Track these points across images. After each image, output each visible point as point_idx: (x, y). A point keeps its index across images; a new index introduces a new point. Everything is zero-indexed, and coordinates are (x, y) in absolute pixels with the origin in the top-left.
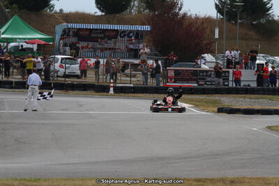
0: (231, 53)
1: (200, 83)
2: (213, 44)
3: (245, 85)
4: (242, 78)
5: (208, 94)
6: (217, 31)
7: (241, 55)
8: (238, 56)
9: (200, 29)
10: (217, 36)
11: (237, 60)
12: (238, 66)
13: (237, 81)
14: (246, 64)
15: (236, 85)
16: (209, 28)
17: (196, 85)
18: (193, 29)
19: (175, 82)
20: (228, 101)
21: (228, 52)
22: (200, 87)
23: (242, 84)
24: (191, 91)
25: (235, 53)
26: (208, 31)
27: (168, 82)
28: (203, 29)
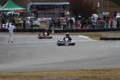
0: (105, 13)
2: (97, 10)
5: (95, 32)
6: (99, 4)
9: (91, 3)
10: (99, 6)
11: (108, 16)
14: (112, 18)
18: (88, 3)
20: (104, 34)
22: (92, 29)
24: (88, 31)
25: (107, 13)
26: (95, 4)
27: (78, 27)
28: (92, 3)
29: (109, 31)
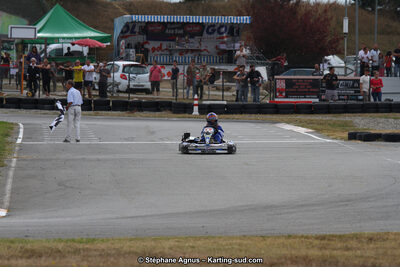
2: (341, 42)
3: (386, 100)
4: (383, 90)
5: (334, 113)
6: (346, 23)
7: (381, 56)
8: (376, 58)
9: (322, 19)
10: (346, 29)
11: (376, 64)
12: (377, 73)
13: (377, 93)
14: (389, 69)
15: (375, 100)
16: (334, 19)
17: (317, 100)
18: (311, 21)
19: (286, 97)
20: (363, 122)
21: (361, 53)
22: (322, 103)
23: (383, 98)
24: (310, 110)
26: (333, 23)
27: (276, 97)
28: (326, 20)
29: (377, 112)
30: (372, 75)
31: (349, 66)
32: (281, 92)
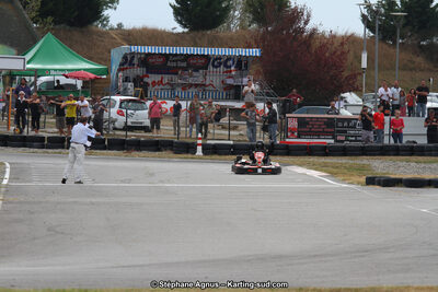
0: (386, 90)
1: (338, 138)
2: (359, 78)
3: (408, 142)
4: (404, 131)
5: (351, 155)
6: (364, 57)
7: (402, 94)
8: (397, 96)
9: (339, 53)
10: (364, 64)
11: (396, 103)
12: (398, 112)
13: (397, 135)
14: (411, 108)
15: (396, 142)
16: (351, 53)
17: (332, 141)
18: (327, 54)
19: (299, 137)
20: (382, 166)
21: (381, 90)
22: (338, 144)
23: (405, 140)
24: (325, 151)
25: (393, 92)
26: (350, 57)
27: (288, 137)
28: (343, 53)
29: (397, 155)
30: (393, 115)
31: (367, 104)
32: (292, 132)
